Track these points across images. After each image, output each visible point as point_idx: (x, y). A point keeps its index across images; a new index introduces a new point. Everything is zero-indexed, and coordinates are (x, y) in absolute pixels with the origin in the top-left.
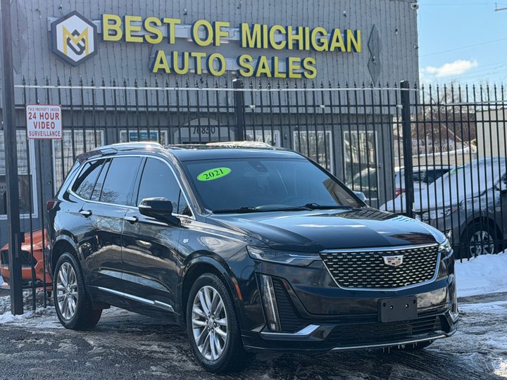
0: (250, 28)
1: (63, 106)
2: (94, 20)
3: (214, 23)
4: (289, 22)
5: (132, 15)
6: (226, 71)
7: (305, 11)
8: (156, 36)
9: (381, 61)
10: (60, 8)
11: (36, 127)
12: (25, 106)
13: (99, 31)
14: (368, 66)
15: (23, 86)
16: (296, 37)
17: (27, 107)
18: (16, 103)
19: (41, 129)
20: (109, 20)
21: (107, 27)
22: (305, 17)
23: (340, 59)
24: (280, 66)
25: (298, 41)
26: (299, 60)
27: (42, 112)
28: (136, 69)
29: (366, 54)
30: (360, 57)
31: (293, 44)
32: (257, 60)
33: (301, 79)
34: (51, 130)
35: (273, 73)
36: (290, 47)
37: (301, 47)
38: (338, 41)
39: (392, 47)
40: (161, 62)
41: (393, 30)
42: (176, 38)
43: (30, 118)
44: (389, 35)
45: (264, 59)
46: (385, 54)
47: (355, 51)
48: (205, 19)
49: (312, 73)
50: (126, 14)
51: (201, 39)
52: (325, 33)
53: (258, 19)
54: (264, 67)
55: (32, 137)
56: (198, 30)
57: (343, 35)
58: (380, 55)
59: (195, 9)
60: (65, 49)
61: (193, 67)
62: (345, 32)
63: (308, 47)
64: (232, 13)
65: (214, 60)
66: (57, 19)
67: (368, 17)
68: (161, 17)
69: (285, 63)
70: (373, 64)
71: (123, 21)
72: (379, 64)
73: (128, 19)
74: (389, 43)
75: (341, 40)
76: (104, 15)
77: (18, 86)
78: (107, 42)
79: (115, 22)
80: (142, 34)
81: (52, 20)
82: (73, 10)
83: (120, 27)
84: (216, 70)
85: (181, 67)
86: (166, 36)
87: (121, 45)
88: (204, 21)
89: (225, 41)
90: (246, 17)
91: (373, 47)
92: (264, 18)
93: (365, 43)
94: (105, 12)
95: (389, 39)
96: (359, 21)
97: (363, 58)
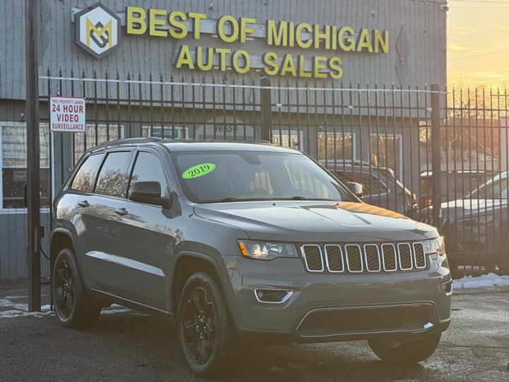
0: (276, 25)
1: (87, 99)
2: (118, 12)
3: (240, 19)
4: (316, 19)
5: (157, 8)
6: (251, 68)
7: (333, 10)
8: (179, 31)
9: (409, 63)
11: (59, 120)
12: (49, 98)
13: (123, 24)
14: (396, 68)
15: (47, 78)
16: (323, 36)
17: (51, 99)
18: (41, 94)
19: (65, 122)
20: (134, 13)
21: (131, 20)
22: (333, 15)
23: (367, 60)
24: (305, 65)
25: (324, 40)
26: (325, 59)
27: (66, 104)
28: (159, 64)
29: (394, 54)
30: (387, 58)
31: (320, 43)
32: (282, 59)
33: (326, 79)
34: (74, 123)
35: (298, 71)
36: (317, 46)
37: (328, 47)
39: (421, 49)
40: (185, 57)
41: (422, 31)
42: (201, 33)
44: (417, 36)
45: (289, 57)
46: (413, 56)
47: (383, 52)
48: (231, 15)
49: (337, 73)
50: (151, 8)
51: (228, 36)
52: (352, 32)
53: (284, 17)
54: (289, 66)
55: (55, 130)
57: (371, 35)
58: (408, 59)
59: (221, 5)
60: (88, 42)
61: (218, 64)
62: (373, 32)
63: (334, 47)
64: (258, 9)
65: (239, 57)
66: (82, 10)
67: (398, 18)
68: (187, 11)
70: (401, 66)
71: (148, 14)
72: (407, 66)
73: (153, 12)
74: (418, 45)
75: (369, 40)
76: (129, 8)
77: (42, 77)
78: (130, 35)
79: (140, 15)
80: (166, 28)
82: (98, 1)
83: (144, 20)
84: (240, 67)
85: (205, 63)
86: (191, 30)
87: (144, 39)
88: (230, 17)
89: (251, 37)
90: (272, 14)
91: (401, 48)
92: (290, 15)
93: (393, 44)
94: (130, 4)
95: (418, 41)
96: (387, 22)
97: (390, 59)
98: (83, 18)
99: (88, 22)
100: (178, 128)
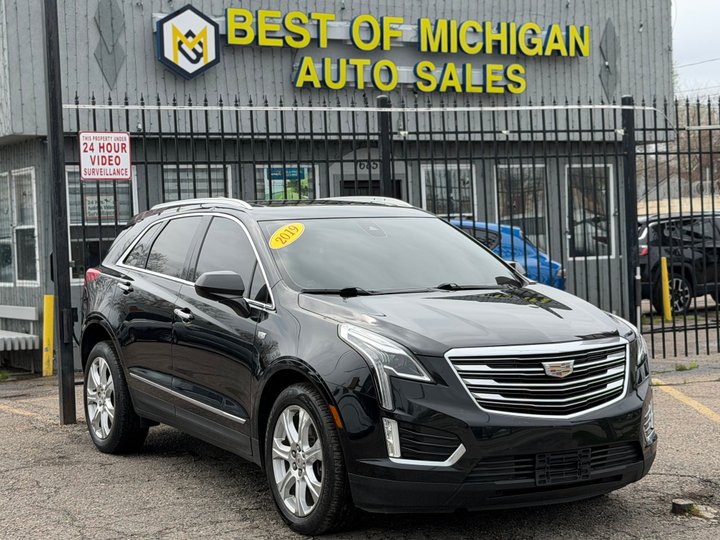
0: (432, 25)
1: (132, 134)
2: (216, 16)
3: (382, 19)
4: (488, 15)
5: (269, 9)
6: (399, 84)
7: (511, 1)
8: (299, 38)
9: (618, 68)
10: (171, 0)
11: (93, 164)
12: (77, 134)
13: (222, 31)
14: (600, 76)
15: (75, 107)
16: (497, 37)
17: (81, 136)
18: (65, 130)
19: (101, 166)
20: (236, 16)
21: (233, 26)
22: (511, 9)
23: (560, 67)
24: (474, 76)
25: (499, 42)
26: (501, 67)
27: (102, 142)
28: (274, 83)
29: (597, 59)
30: (589, 63)
31: (493, 47)
32: (440, 71)
33: (504, 94)
34: (115, 166)
35: (463, 86)
36: (489, 50)
37: (504, 51)
38: (556, 41)
39: (635, 49)
40: (308, 73)
41: (636, 25)
42: (329, 41)
43: (85, 151)
44: (630, 32)
45: (451, 67)
46: (624, 59)
47: (581, 55)
48: (370, 13)
49: (519, 85)
50: (260, 9)
51: (364, 41)
52: (538, 30)
53: (444, 13)
54: (451, 78)
55: (88, 177)
56: (360, 27)
57: (564, 33)
58: (617, 63)
60: (176, 56)
61: (353, 80)
62: (567, 28)
63: (513, 51)
64: (408, 4)
65: (381, 70)
66: (166, 15)
67: (601, 9)
68: (309, 11)
69: (481, 71)
70: (608, 72)
71: (257, 17)
72: (616, 72)
73: (262, 14)
74: (631, 43)
75: (561, 41)
76: (229, 10)
77: (67, 106)
78: (233, 46)
79: (245, 18)
80: (281, 35)
81: (161, 16)
82: (188, 2)
83: (251, 26)
84: (384, 83)
85: (336, 79)
86: (315, 36)
87: (253, 50)
88: (368, 16)
89: (399, 42)
90: (427, 11)
91: (608, 49)
92: (452, 11)
93: (596, 44)
94: (231, 6)
95: (631, 37)
96: (588, 14)
97: (593, 64)
98: (167, 26)
99: (175, 31)
100: (304, 166)
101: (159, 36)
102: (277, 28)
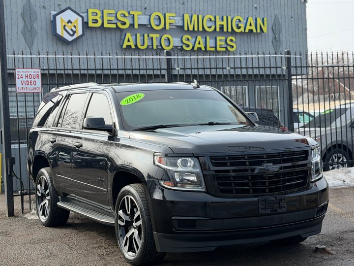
0: (189, 17)
1: (42, 69)
2: (82, 13)
3: (165, 14)
4: (217, 12)
5: (109, 9)
6: (174, 46)
7: (228, 5)
8: (124, 23)
9: (281, 39)
10: (60, 5)
11: (22, 85)
12: (15, 70)
13: (85, 20)
14: (272, 42)
15: (13, 56)
16: (222, 23)
18: (8, 68)
19: (26, 86)
20: (93, 13)
21: (91, 18)
22: (228, 9)
23: (253, 38)
24: (210, 43)
25: (223, 25)
26: (224, 38)
27: (27, 74)
28: (112, 46)
29: (271, 34)
30: (267, 36)
31: (220, 28)
32: (195, 39)
33: (225, 52)
34: (33, 86)
35: (206, 47)
36: (218, 30)
37: (225, 30)
38: (251, 25)
39: (289, 29)
40: (129, 41)
41: (290, 17)
42: (139, 25)
43: (18, 78)
44: (287, 21)
45: (199, 38)
46: (284, 34)
47: (263, 32)
48: (159, 11)
49: (232, 47)
50: (105, 9)
51: (156, 25)
52: (242, 20)
53: (195, 11)
54: (199, 43)
55: (20, 91)
56: (154, 18)
57: (255, 21)
58: (281, 36)
59: (152, 5)
60: (62, 33)
61: (151, 44)
62: (256, 19)
63: (230, 30)
64: (177, 7)
65: (165, 39)
66: (57, 12)
67: (272, 9)
68: (129, 10)
69: (214, 41)
70: (276, 41)
71: (103, 13)
72: (280, 40)
73: (105, 12)
74: (287, 26)
75: (253, 25)
76: (89, 10)
77: (9, 56)
78: (91, 28)
79: (97, 14)
80: (115, 22)
81: (54, 13)
82: (68, 6)
83: (100, 18)
84: (166, 46)
85: (142, 44)
86: (132, 23)
87: (101, 29)
89: (174, 26)
90: (187, 10)
91: (276, 29)
92: (199, 10)
93: (270, 27)
94: (90, 7)
95: (287, 23)
96: (266, 12)
97: (268, 36)
98: (58, 18)
99: (62, 20)
101: (54, 23)
102: (113, 18)
